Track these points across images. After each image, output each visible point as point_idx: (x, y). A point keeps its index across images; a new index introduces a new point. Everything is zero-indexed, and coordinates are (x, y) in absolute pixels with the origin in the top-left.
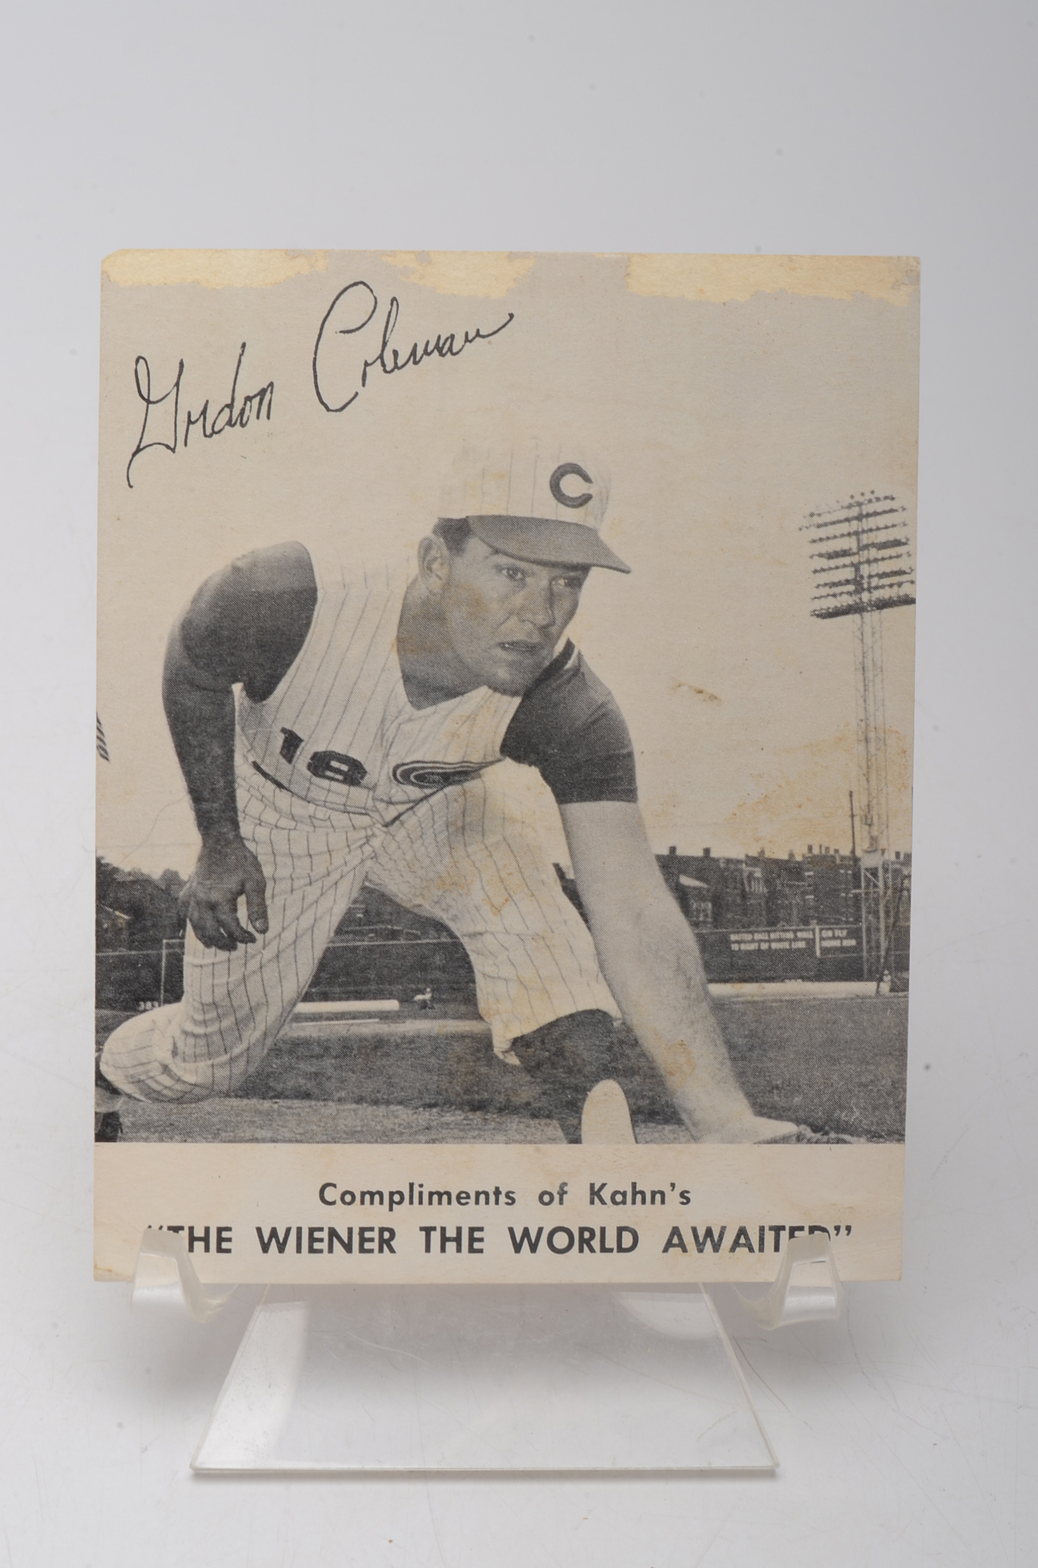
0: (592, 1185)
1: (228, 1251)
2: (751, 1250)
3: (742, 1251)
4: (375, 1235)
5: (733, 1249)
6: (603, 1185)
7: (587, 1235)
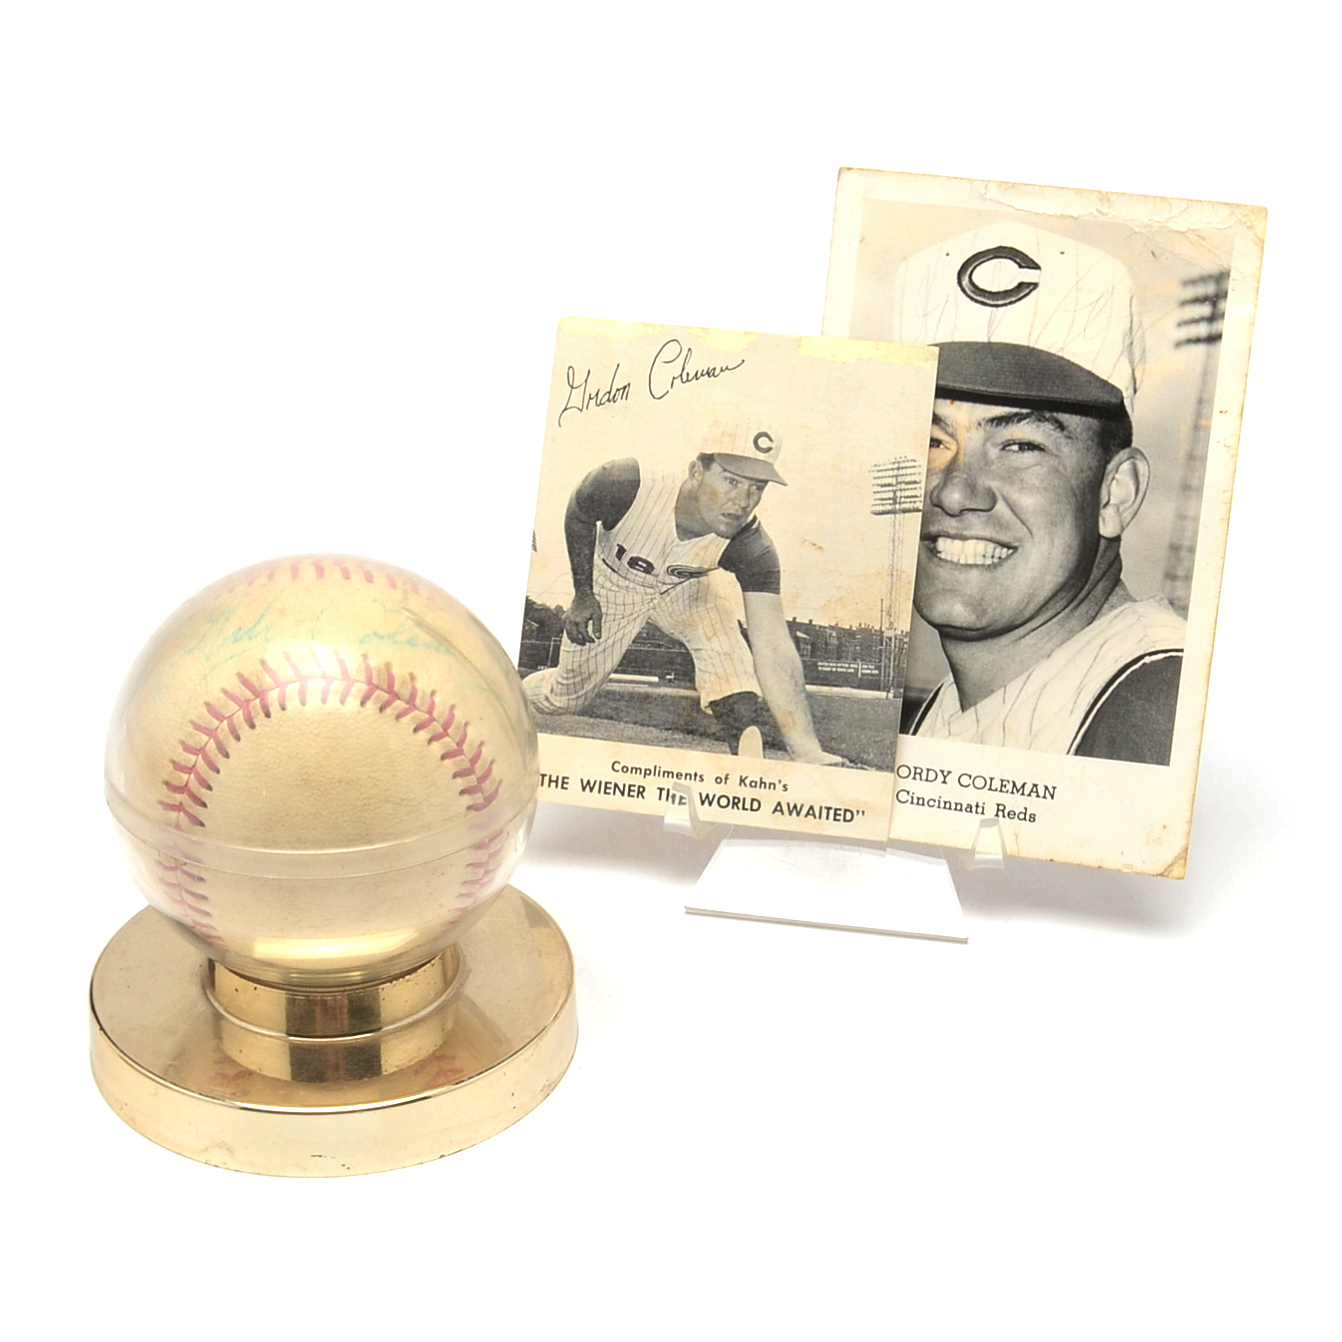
0: (741, 777)
1: (566, 788)
2: (815, 817)
3: (810, 817)
4: (636, 789)
5: (806, 816)
6: (746, 778)
7: (736, 801)
